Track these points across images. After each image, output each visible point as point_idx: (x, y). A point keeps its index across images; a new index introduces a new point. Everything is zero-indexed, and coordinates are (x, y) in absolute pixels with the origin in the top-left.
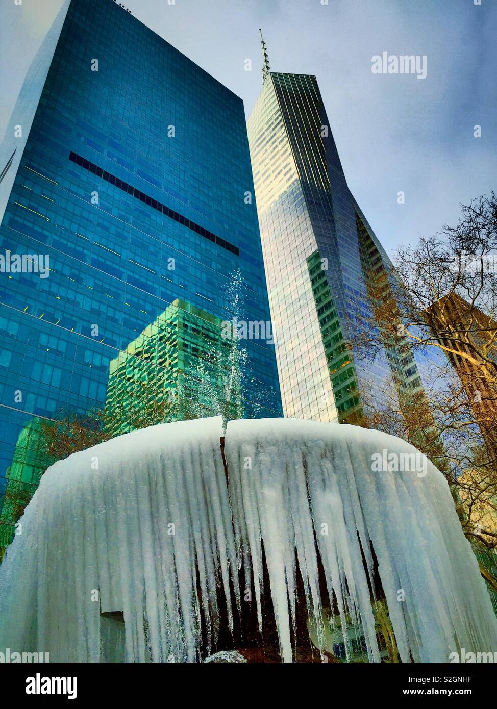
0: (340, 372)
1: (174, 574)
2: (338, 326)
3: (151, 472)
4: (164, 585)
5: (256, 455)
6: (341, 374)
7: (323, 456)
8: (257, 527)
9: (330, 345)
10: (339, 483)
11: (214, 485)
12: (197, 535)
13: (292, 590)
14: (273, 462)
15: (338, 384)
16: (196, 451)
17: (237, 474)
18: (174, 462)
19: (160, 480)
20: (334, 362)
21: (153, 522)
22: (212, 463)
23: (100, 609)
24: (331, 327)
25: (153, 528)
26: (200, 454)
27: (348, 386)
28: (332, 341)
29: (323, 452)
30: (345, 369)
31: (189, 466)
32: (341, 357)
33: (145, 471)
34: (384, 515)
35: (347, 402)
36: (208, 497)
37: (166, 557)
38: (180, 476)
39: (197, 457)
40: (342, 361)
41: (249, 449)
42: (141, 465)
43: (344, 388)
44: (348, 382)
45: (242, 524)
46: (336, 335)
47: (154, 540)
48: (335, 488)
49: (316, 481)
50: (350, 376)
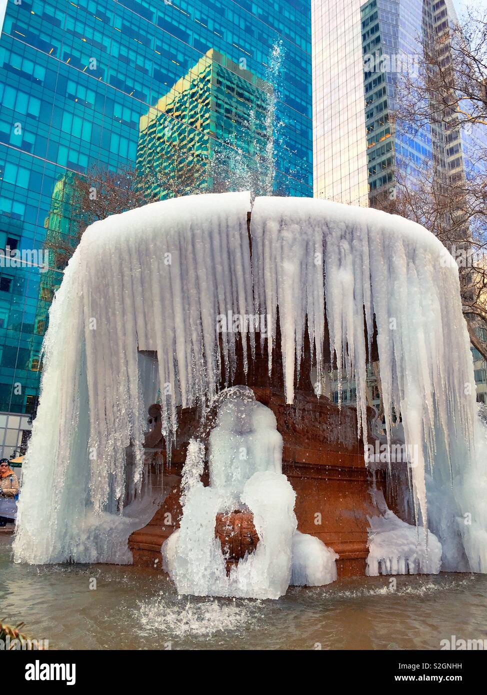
0: (378, 146)
1: (199, 327)
2: (385, 92)
3: (182, 239)
4: (191, 335)
5: (279, 231)
6: (379, 148)
7: (342, 237)
8: (275, 294)
9: (372, 114)
10: (354, 263)
11: (238, 255)
12: (221, 297)
13: (299, 348)
14: (295, 239)
15: (374, 159)
16: (224, 224)
17: (260, 248)
18: (203, 233)
19: (190, 247)
20: (373, 134)
21: (182, 283)
22: (238, 236)
23: (138, 348)
24: (376, 94)
25: (182, 288)
26: (228, 226)
27: (383, 163)
28: (375, 110)
29: (343, 233)
30: (385, 143)
31: (216, 236)
32: (383, 128)
33: (176, 238)
34: (391, 293)
35: (380, 179)
36: (232, 266)
37: (194, 312)
38: (208, 246)
39: (224, 229)
40: (381, 134)
41: (273, 226)
42: (172, 232)
43: (379, 164)
44: (384, 158)
45: (262, 292)
46: (381, 104)
47: (183, 298)
48: (349, 268)
49: (333, 259)
50: (388, 151)
